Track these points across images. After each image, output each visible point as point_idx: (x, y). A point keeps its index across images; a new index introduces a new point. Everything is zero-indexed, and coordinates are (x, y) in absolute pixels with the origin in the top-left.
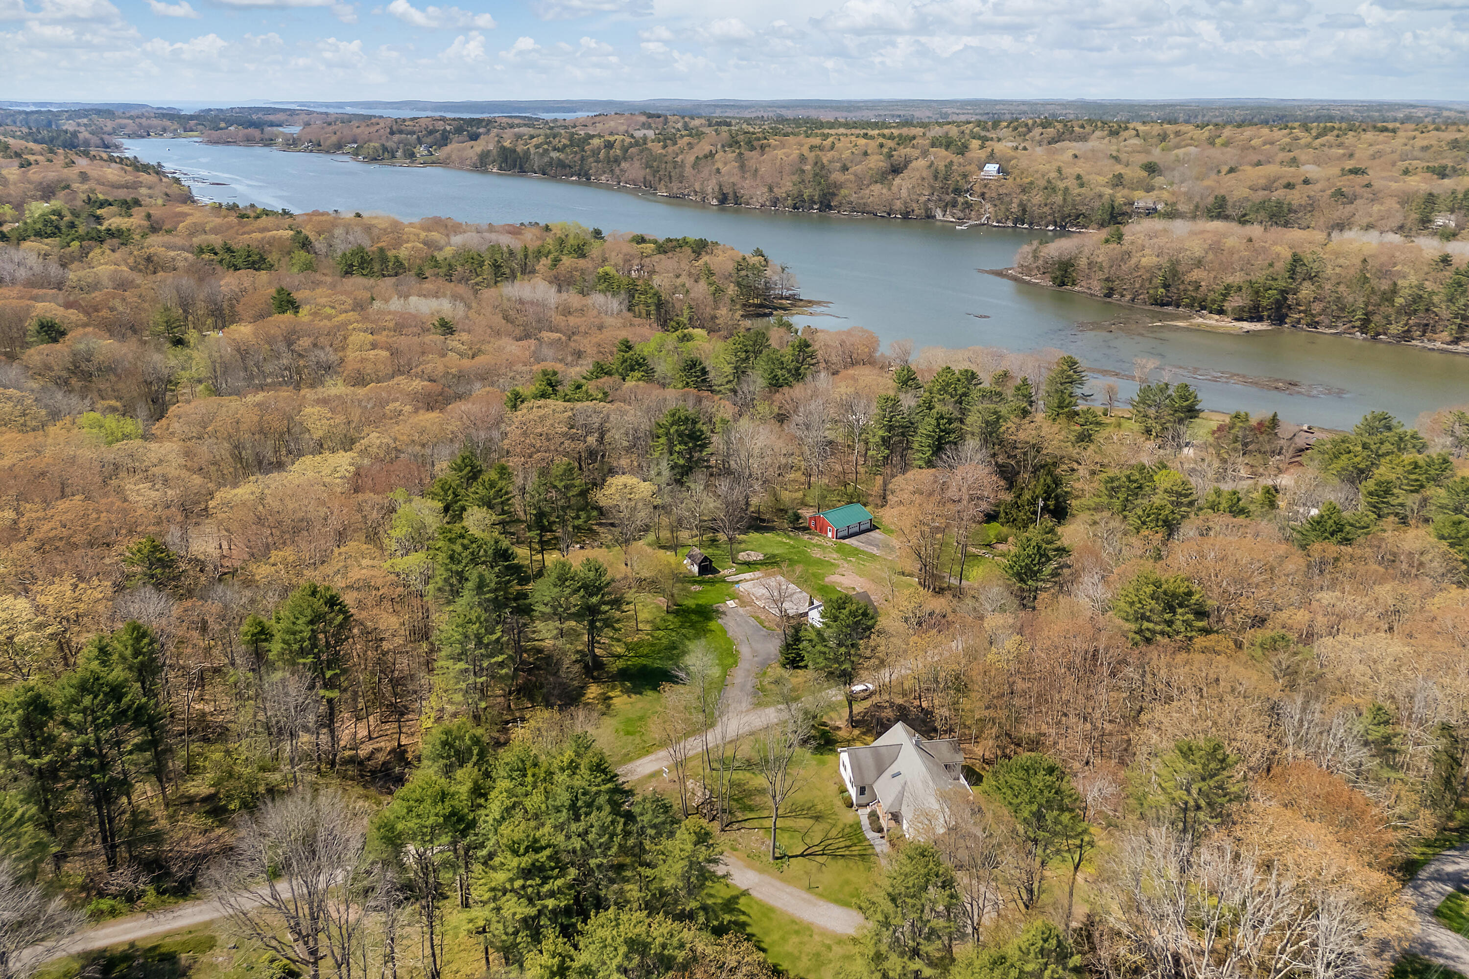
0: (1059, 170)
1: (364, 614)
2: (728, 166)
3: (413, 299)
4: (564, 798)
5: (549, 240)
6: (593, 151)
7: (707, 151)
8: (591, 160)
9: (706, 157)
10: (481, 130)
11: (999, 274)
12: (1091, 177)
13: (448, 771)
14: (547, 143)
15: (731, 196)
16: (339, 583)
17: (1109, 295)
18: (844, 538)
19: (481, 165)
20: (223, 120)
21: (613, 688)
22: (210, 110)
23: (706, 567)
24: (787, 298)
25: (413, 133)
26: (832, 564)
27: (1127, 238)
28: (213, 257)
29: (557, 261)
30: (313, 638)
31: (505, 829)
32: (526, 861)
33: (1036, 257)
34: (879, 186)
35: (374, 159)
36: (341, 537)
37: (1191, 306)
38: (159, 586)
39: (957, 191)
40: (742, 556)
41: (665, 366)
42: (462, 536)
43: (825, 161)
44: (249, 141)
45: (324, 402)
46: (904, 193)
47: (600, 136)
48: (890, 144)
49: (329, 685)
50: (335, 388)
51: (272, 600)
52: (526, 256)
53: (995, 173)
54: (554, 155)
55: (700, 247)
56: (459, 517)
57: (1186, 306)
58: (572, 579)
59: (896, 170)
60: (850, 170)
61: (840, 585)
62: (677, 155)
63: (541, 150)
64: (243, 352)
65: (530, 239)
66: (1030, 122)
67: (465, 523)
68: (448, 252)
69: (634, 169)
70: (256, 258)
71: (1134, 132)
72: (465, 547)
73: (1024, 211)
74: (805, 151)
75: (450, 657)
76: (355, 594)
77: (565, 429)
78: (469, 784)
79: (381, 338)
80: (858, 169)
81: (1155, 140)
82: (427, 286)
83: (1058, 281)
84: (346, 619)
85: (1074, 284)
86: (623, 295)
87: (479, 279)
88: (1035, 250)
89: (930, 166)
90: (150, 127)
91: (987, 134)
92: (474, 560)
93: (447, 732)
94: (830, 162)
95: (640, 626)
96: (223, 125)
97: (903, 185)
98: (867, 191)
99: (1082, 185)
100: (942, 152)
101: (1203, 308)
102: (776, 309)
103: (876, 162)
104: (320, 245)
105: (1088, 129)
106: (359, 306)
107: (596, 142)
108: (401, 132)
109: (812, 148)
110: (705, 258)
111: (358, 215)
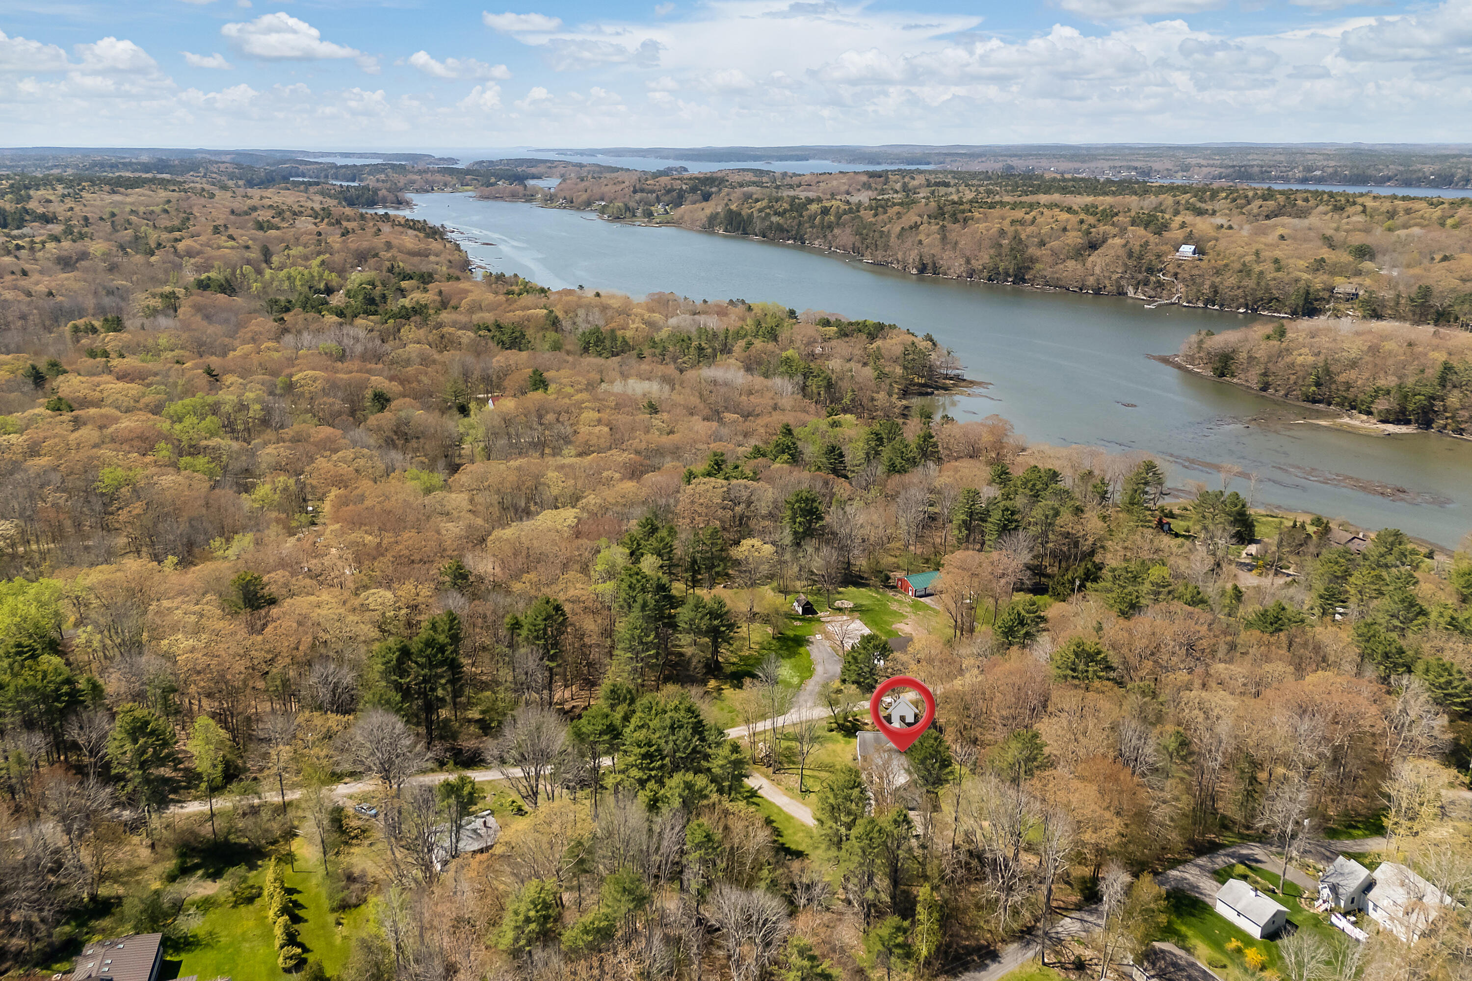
0: (1257, 254)
1: (575, 618)
2: (931, 238)
3: (631, 381)
4: (668, 722)
5: (749, 321)
6: (810, 217)
7: (912, 223)
8: (807, 225)
9: (911, 228)
10: (714, 189)
11: (1165, 360)
12: (1291, 261)
13: (613, 707)
14: (770, 207)
15: (930, 266)
16: (561, 597)
17: (1264, 389)
18: (921, 597)
19: (709, 227)
20: (493, 175)
21: (725, 683)
22: (483, 162)
23: (809, 609)
24: (951, 379)
25: (652, 192)
26: (903, 615)
27: (1290, 335)
28: (487, 333)
29: (750, 344)
30: (545, 630)
31: (636, 734)
32: (643, 750)
33: (1200, 348)
34: (1073, 262)
35: (617, 218)
36: (565, 567)
37: (1341, 405)
38: (460, 589)
39: (1151, 270)
40: (838, 604)
41: (811, 450)
42: (637, 574)
43: (1023, 237)
44: (514, 197)
45: (562, 467)
46: (1097, 270)
47: (819, 200)
48: (1091, 220)
49: (552, 658)
50: (568, 457)
51: (521, 605)
52: (726, 338)
53: (1190, 254)
54: (775, 219)
55: (876, 331)
56: (637, 561)
57: (1337, 404)
58: (704, 607)
59: (1093, 246)
60: (1048, 246)
61: (902, 630)
62: (885, 224)
63: (763, 214)
64: (507, 421)
65: (732, 322)
66: (1251, 194)
67: (641, 565)
68: (664, 334)
69: (845, 236)
70: (518, 334)
71: (1361, 208)
72: (638, 581)
73: (1216, 292)
74: (1006, 225)
75: (624, 649)
76: (571, 605)
77: (719, 501)
78: (622, 714)
79: (604, 416)
80: (1055, 244)
81: (1381, 217)
82: (645, 367)
83: (1218, 372)
84: (564, 620)
85: (1233, 376)
86: (799, 378)
87: (686, 358)
88: (1201, 341)
89: (1125, 246)
90: (434, 182)
91: (1203, 205)
92: (643, 590)
93: (614, 685)
94: (1028, 237)
95: (752, 646)
96: (493, 180)
97: (1097, 261)
98: (1062, 266)
99: (1278, 270)
100: (1141, 231)
101: (1353, 408)
102: (937, 388)
103: (1074, 238)
104: (566, 324)
105: (1312, 202)
106: (591, 387)
107: (814, 207)
108: (642, 191)
109: (1013, 222)
110: (879, 343)
111: (598, 295)
